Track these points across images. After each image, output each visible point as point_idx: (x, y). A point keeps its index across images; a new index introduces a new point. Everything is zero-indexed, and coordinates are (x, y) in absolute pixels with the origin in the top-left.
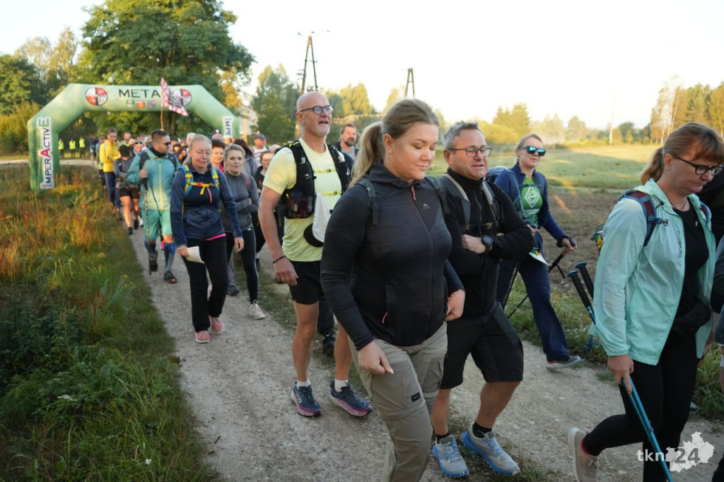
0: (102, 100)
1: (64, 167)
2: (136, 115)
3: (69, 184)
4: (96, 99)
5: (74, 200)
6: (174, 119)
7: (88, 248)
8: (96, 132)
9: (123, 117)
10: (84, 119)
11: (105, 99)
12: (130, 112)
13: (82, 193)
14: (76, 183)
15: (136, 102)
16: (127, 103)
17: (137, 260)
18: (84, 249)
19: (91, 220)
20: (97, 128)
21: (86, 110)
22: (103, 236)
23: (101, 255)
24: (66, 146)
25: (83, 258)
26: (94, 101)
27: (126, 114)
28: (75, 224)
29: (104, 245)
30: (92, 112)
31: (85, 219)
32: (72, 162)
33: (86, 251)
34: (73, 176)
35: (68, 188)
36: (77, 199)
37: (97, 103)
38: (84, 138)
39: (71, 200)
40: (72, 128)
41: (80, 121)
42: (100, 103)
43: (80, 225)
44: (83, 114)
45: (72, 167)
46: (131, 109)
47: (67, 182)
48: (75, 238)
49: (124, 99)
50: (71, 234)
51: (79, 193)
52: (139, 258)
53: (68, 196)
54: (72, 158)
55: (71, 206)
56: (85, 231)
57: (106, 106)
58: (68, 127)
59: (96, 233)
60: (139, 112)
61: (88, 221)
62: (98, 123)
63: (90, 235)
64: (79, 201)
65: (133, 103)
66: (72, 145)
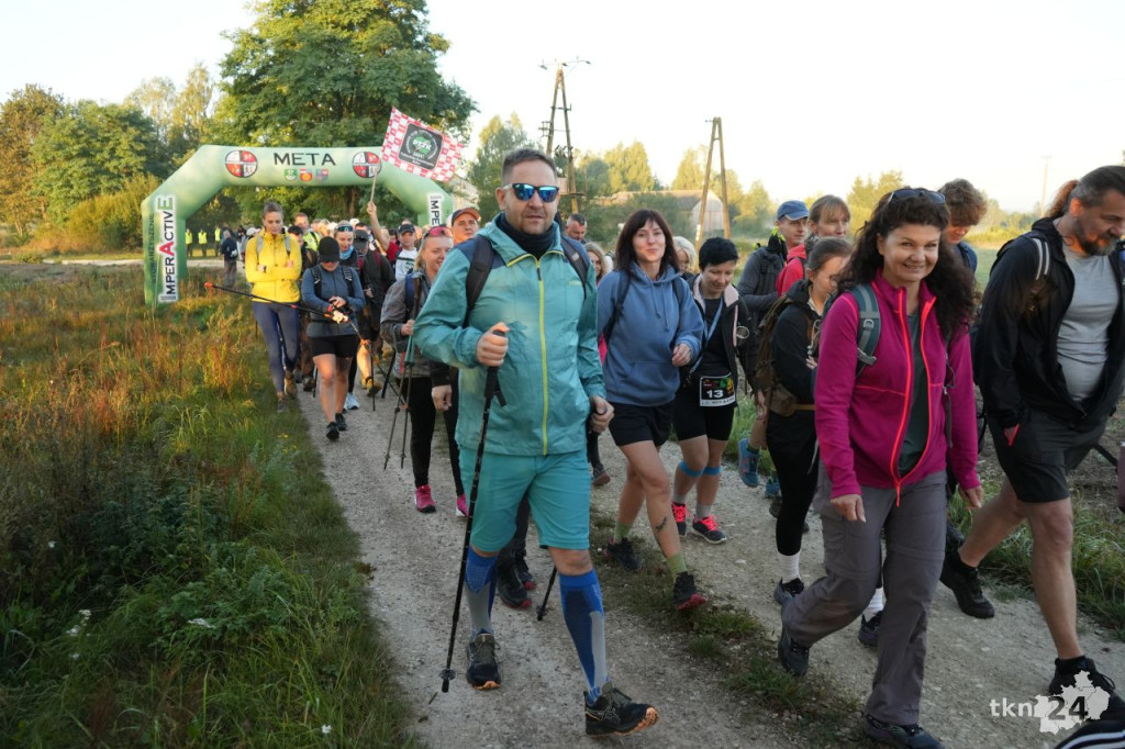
0: (249, 168)
1: (193, 270)
2: (298, 193)
3: (200, 295)
4: (241, 167)
5: (208, 320)
6: (353, 199)
7: (229, 391)
8: (239, 217)
9: (279, 194)
10: (222, 199)
11: (254, 168)
12: (290, 188)
13: (220, 309)
14: (210, 294)
15: (299, 173)
16: (286, 173)
17: (300, 412)
18: (222, 393)
19: (234, 349)
20: (240, 211)
21: (227, 185)
22: (250, 374)
23: (248, 403)
24: (195, 239)
25: (221, 407)
26: (238, 171)
27: (283, 190)
28: (210, 355)
29: (252, 388)
30: (235, 187)
31: (224, 347)
32: (203, 264)
33: (226, 396)
35: (199, 301)
36: (212, 318)
37: (242, 175)
39: (203, 319)
40: (205, 212)
41: (216, 201)
42: (246, 175)
43: (217, 357)
44: (220, 191)
45: (205, 271)
46: (292, 184)
47: (196, 292)
48: (211, 377)
49: (281, 167)
50: (205, 371)
51: (215, 310)
52: (303, 409)
53: (198, 313)
54: (205, 256)
55: (204, 329)
56: (224, 365)
57: (256, 178)
58: (199, 210)
59: (240, 369)
60: (302, 187)
61: (228, 352)
62: (242, 204)
63: (231, 373)
64: (215, 322)
65: (295, 174)
66: (202, 238)
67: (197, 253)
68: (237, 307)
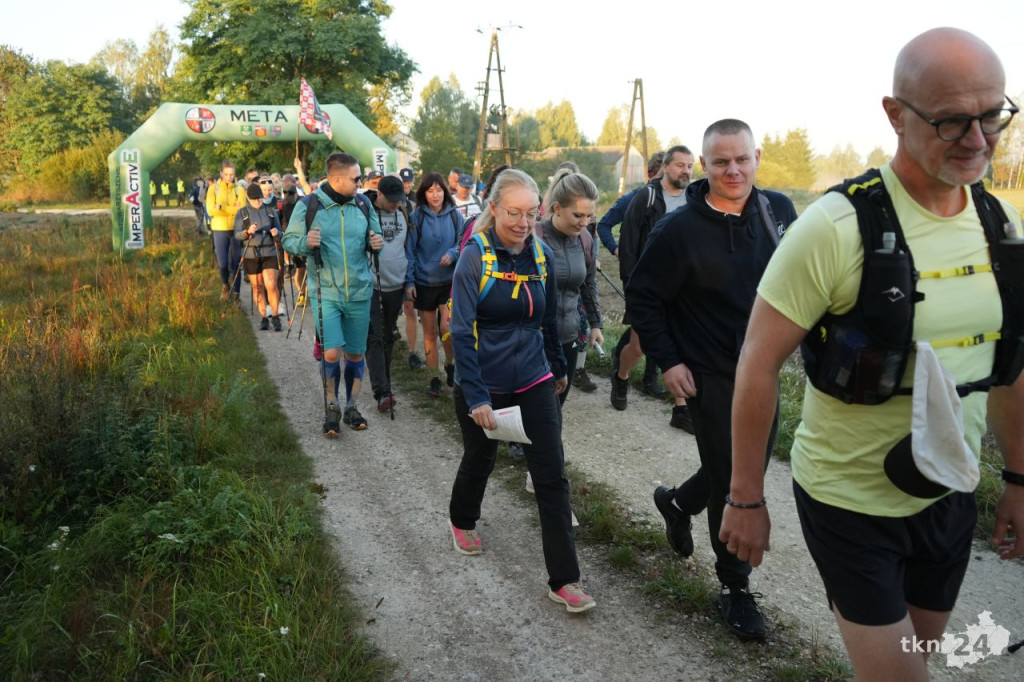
0: (208, 124)
1: (158, 219)
2: (254, 147)
3: (164, 242)
4: (200, 124)
5: (172, 265)
6: (305, 153)
7: (193, 330)
8: (199, 170)
9: (236, 149)
10: (183, 153)
11: (212, 124)
12: (246, 143)
13: (183, 255)
14: (173, 241)
15: (254, 129)
16: (242, 130)
17: (258, 349)
18: (186, 332)
19: (195, 292)
20: (200, 165)
21: (187, 140)
22: (211, 315)
23: (210, 341)
24: (159, 190)
25: (186, 344)
26: (197, 127)
27: (239, 145)
28: (175, 297)
29: (213, 327)
30: (194, 142)
31: (188, 290)
32: (167, 213)
33: (190, 334)
34: (170, 231)
35: (164, 248)
36: (175, 263)
37: (201, 130)
38: (182, 179)
39: (167, 264)
40: (167, 166)
41: (177, 155)
42: (205, 130)
43: (182, 298)
44: (181, 146)
45: (168, 219)
46: (250, 138)
47: (161, 239)
48: (175, 317)
49: (237, 124)
50: (170, 311)
51: (178, 255)
52: (261, 346)
53: (163, 258)
54: (168, 206)
55: (168, 273)
56: (187, 307)
57: (216, 134)
58: (162, 163)
59: (202, 310)
60: (257, 142)
61: (191, 294)
62: (201, 159)
63: (194, 313)
64: (178, 266)
65: (250, 129)
66: (165, 189)
67: (161, 203)
68: (199, 253)
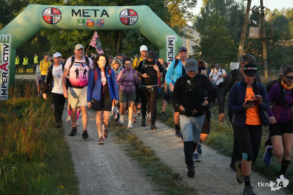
0: (57, 18)
1: (19, 80)
2: (84, 34)
3: (21, 96)
4: (52, 18)
5: (24, 112)
6: (119, 39)
7: (31, 156)
8: (49, 49)
9: (74, 35)
10: (40, 37)
11: (59, 18)
12: (80, 31)
13: (31, 105)
14: (26, 96)
15: (86, 21)
16: (78, 22)
17: (74, 173)
18: (27, 158)
19: (36, 130)
20: (50, 45)
21: (42, 28)
22: (45, 147)
23: (42, 165)
25: (26, 166)
26: (49, 20)
27: (76, 33)
28: (22, 133)
29: (46, 156)
30: (47, 30)
31: (30, 128)
32: (25, 77)
33: (29, 160)
34: (25, 89)
35: (21, 100)
36: (26, 110)
37: (51, 22)
38: (37, 55)
39: (21, 111)
40: (29, 46)
41: (36, 39)
42: (54, 22)
43: (26, 135)
44: (38, 32)
45: (25, 81)
46: (82, 28)
47: (19, 95)
48: (21, 147)
49: (75, 18)
50: (18, 143)
51: (29, 106)
52: (76, 171)
53: (19, 107)
54: (25, 73)
55: (21, 117)
56: (30, 141)
57: (59, 25)
58: (24, 44)
59: (39, 143)
60: (88, 31)
61: (33, 131)
62: (51, 41)
63: (34, 145)
64: (28, 113)
65: (84, 22)
66: (25, 62)
67: (21, 71)
68: (42, 105)
